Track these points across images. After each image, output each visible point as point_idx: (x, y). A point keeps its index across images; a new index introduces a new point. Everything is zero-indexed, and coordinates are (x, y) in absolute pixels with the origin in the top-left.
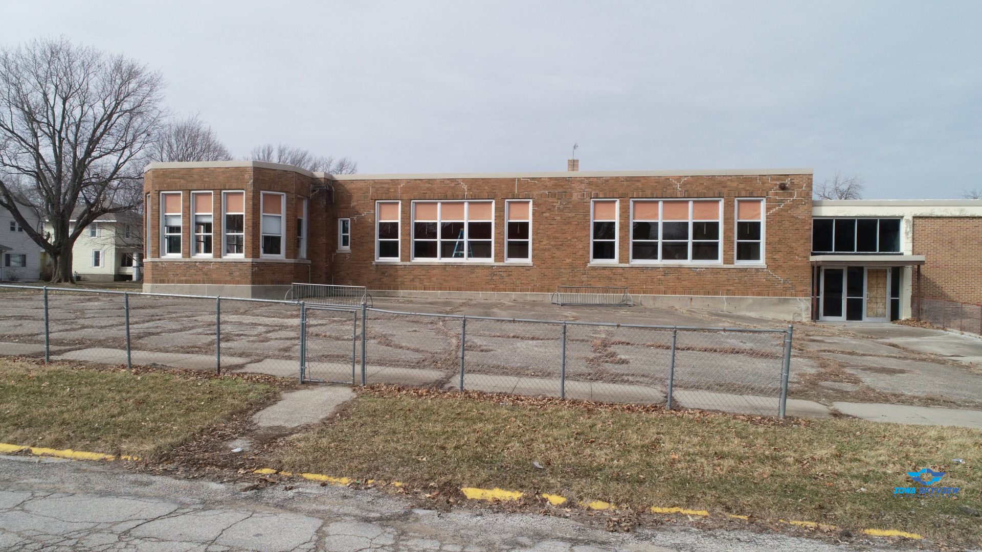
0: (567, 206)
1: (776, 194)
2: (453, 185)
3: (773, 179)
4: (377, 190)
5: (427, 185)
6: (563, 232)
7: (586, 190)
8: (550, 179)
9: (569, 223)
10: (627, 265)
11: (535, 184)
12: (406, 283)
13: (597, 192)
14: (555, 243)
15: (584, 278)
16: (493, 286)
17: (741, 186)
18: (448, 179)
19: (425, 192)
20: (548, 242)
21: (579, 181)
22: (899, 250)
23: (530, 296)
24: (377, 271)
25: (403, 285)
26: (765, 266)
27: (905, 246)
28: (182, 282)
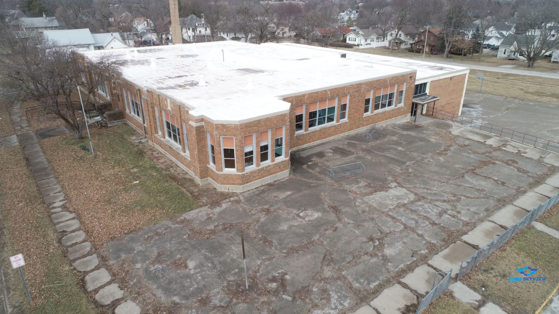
0: (360, 95)
1: (409, 80)
3: (409, 75)
6: (358, 105)
7: (365, 87)
8: (356, 84)
9: (360, 102)
10: (372, 114)
11: (351, 87)
13: (368, 87)
15: (362, 122)
16: (336, 133)
17: (402, 78)
18: (324, 90)
19: (314, 98)
20: (353, 111)
21: (364, 84)
22: (425, 92)
23: (347, 133)
24: (296, 139)
25: (306, 142)
26: (403, 105)
27: (427, 91)
28: (257, 179)
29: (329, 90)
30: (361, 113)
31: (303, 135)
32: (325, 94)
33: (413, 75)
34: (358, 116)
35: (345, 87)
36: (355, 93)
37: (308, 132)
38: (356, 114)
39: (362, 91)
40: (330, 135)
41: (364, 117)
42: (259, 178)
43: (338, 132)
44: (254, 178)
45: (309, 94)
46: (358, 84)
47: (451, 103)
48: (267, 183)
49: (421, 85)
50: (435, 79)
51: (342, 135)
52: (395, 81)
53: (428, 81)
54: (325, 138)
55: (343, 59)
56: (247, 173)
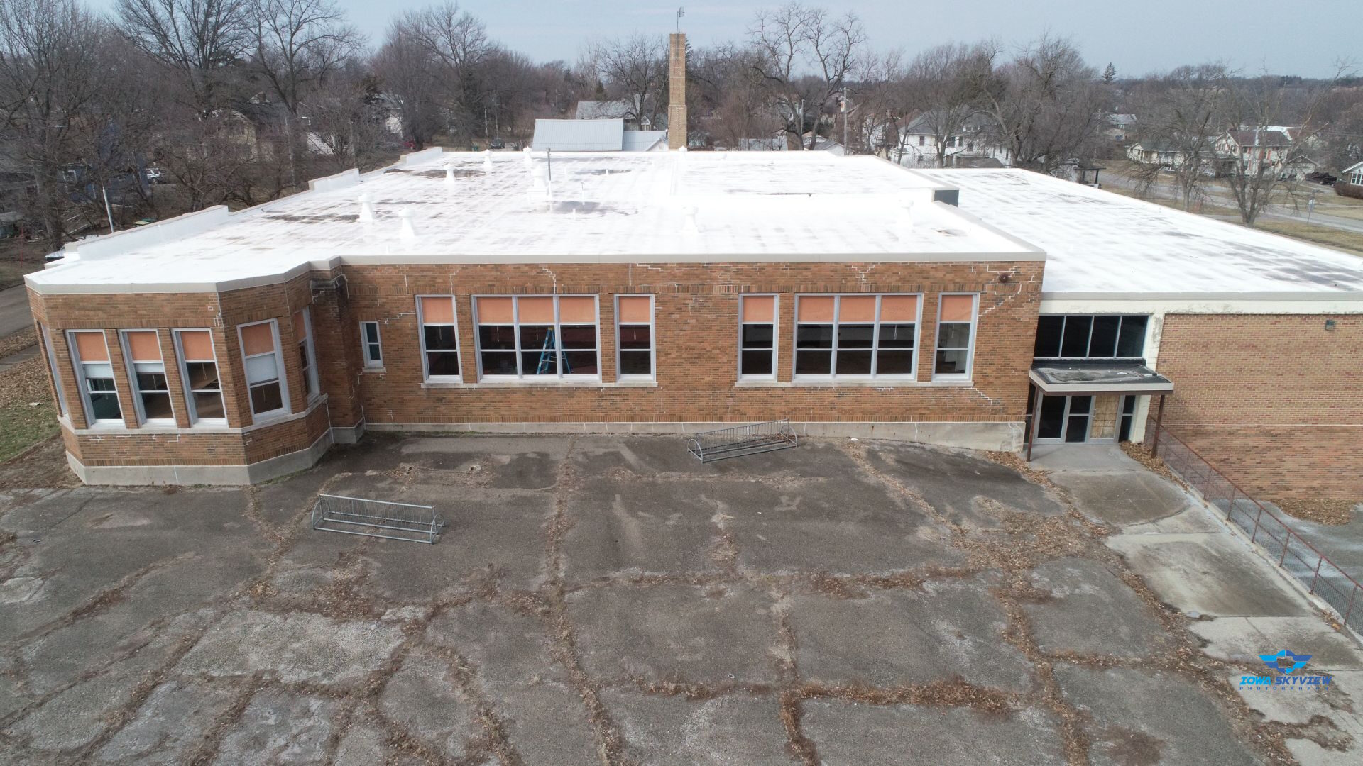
0: (706, 304)
1: (995, 288)
2: (534, 273)
3: (992, 268)
4: (417, 279)
5: (494, 273)
6: (700, 340)
7: (733, 282)
8: (681, 265)
9: (709, 328)
10: (789, 385)
11: (658, 272)
12: (474, 413)
13: (749, 284)
14: (689, 356)
15: (730, 402)
16: (603, 415)
17: (949, 277)
18: (526, 265)
19: (490, 283)
20: (678, 354)
21: (722, 268)
22: (1140, 355)
23: (655, 427)
25: (469, 416)
26: (971, 383)
27: (1150, 352)
29: (550, 266)
30: (724, 369)
31: (455, 390)
32: (534, 278)
33: (1022, 270)
34: (707, 379)
35: (626, 266)
36: (681, 295)
37: (475, 386)
38: (693, 370)
39: (718, 291)
40: (573, 416)
41: (736, 385)
42: (141, 463)
43: (614, 415)
44: (122, 458)
45: (465, 267)
46: (689, 265)
48: (168, 483)
51: (632, 427)
52: (903, 279)
53: (1156, 311)
54: (555, 419)
56: (95, 436)
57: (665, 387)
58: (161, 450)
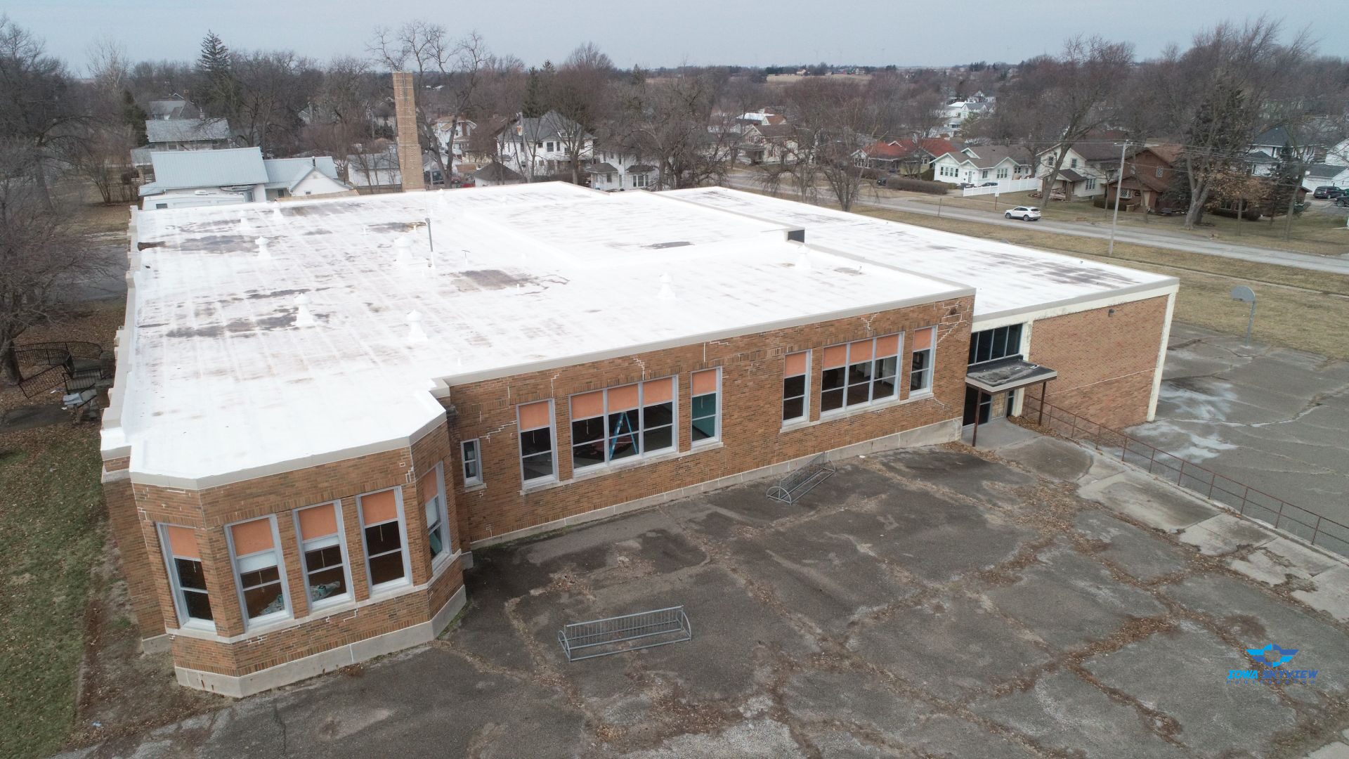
0: (761, 367)
1: (947, 320)
2: (626, 364)
3: (946, 305)
4: (519, 389)
5: (592, 371)
6: (756, 398)
7: (781, 344)
8: (743, 337)
9: (762, 387)
10: (818, 422)
11: (726, 346)
12: (569, 508)
13: (792, 345)
14: (747, 414)
15: (776, 447)
16: (679, 482)
17: (921, 316)
18: (619, 358)
19: (588, 380)
20: (739, 414)
21: (773, 335)
22: (1017, 352)
23: (721, 482)
24: (527, 502)
25: (565, 512)
26: (932, 394)
27: (1025, 349)
28: (301, 655)
29: (640, 356)
30: (773, 420)
31: (553, 491)
32: (627, 369)
33: (962, 304)
34: (760, 431)
35: (701, 345)
36: (742, 363)
37: (571, 481)
38: (751, 425)
39: (770, 354)
40: (656, 489)
41: (781, 431)
42: (310, 652)
43: (689, 479)
44: (288, 654)
45: (565, 370)
46: (750, 336)
47: (1117, 381)
48: (342, 665)
49: (1000, 331)
50: (1050, 313)
51: (703, 487)
52: (893, 323)
53: (1027, 319)
54: (641, 496)
55: (794, 245)
56: (254, 639)
57: (729, 445)
58: (336, 631)
